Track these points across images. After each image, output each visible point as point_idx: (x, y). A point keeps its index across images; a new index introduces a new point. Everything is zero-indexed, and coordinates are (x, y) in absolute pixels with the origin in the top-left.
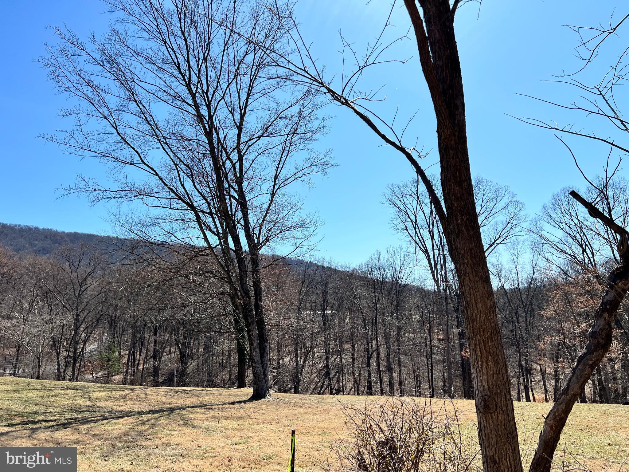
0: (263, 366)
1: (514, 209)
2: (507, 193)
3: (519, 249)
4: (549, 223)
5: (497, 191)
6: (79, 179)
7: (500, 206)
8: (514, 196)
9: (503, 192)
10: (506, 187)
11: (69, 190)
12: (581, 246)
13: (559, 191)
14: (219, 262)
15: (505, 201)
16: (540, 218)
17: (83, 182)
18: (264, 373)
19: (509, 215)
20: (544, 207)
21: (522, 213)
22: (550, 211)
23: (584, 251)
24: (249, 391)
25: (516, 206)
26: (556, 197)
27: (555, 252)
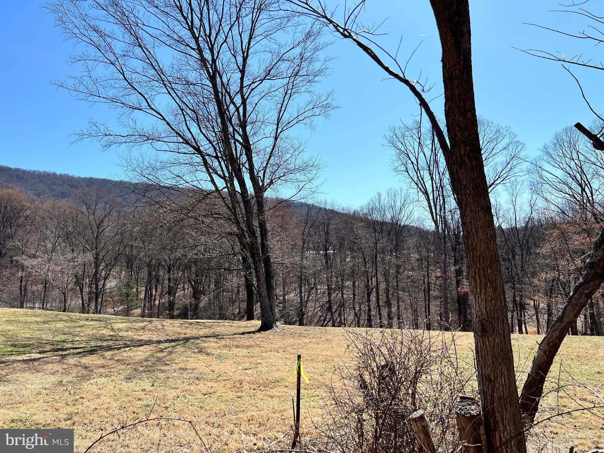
0: (270, 300)
1: (514, 150)
2: (507, 133)
3: (518, 189)
4: (549, 163)
5: (498, 131)
6: (90, 125)
7: (500, 146)
8: (515, 136)
9: (504, 133)
10: (507, 127)
11: (82, 136)
12: (581, 185)
13: (561, 131)
14: (227, 204)
16: (541, 159)
17: (94, 128)
18: (271, 307)
19: (509, 155)
20: (546, 147)
21: (522, 154)
22: (551, 152)
23: (583, 190)
24: (258, 323)
25: (517, 147)
26: (557, 137)
27: (554, 191)
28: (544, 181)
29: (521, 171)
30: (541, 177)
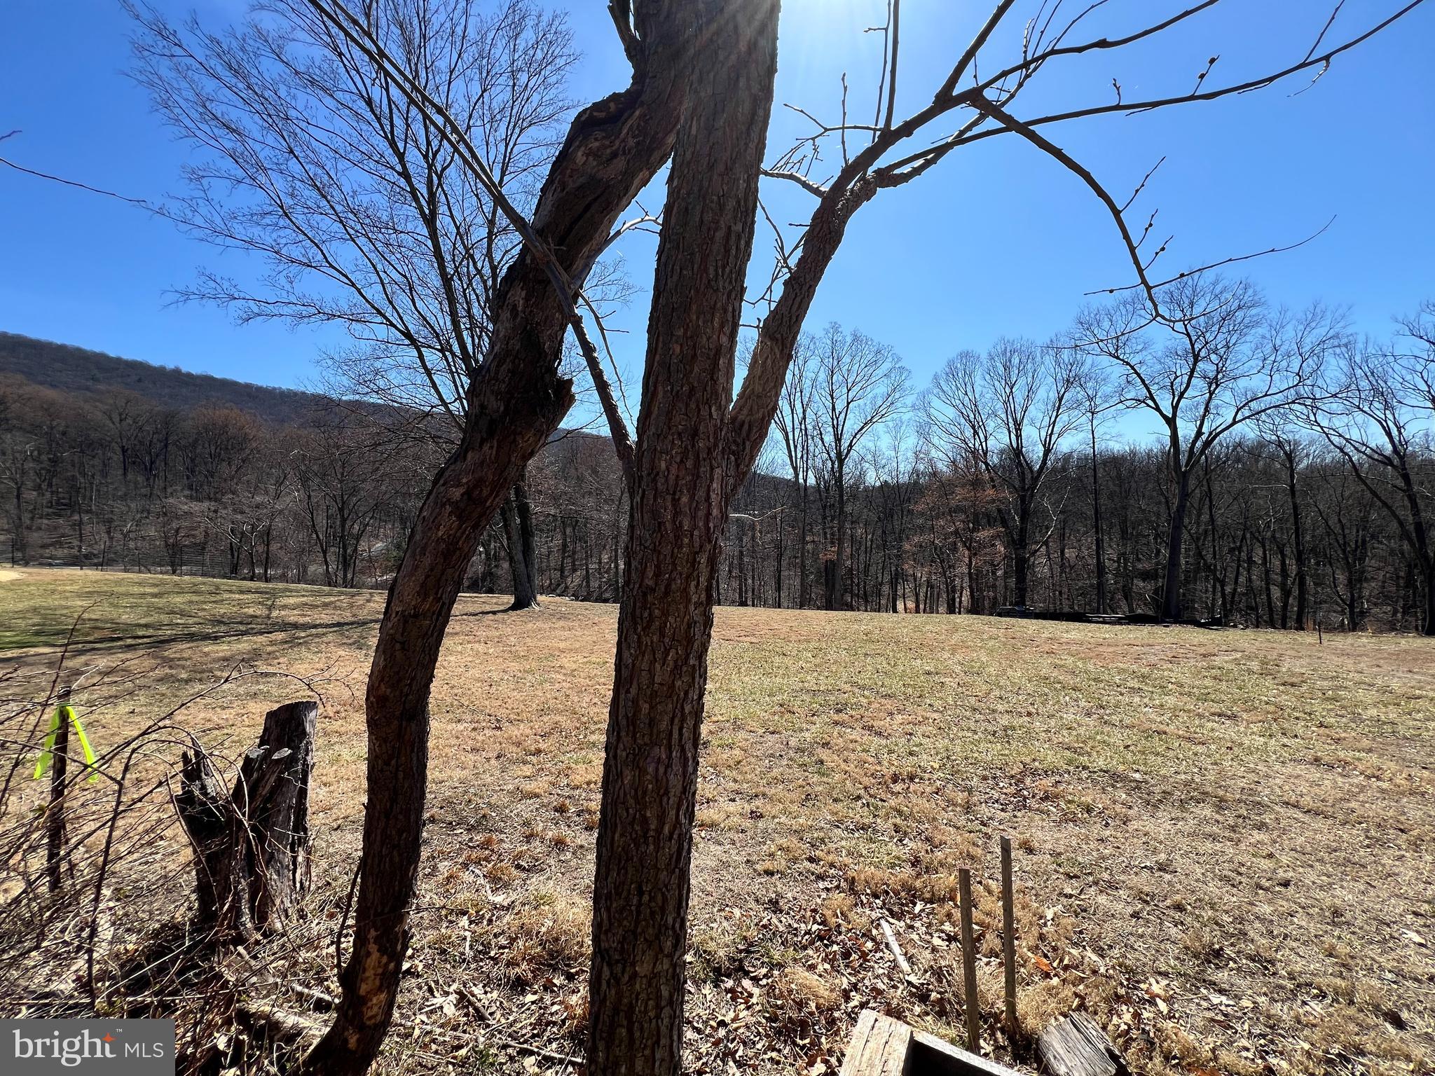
0: (527, 566)
1: (897, 378)
2: (890, 355)
4: (939, 398)
5: (878, 352)
6: (204, 278)
7: (880, 372)
8: (899, 359)
9: (886, 354)
10: (890, 347)
11: (186, 295)
12: (973, 427)
15: (886, 366)
16: (929, 392)
17: (213, 284)
18: (529, 577)
19: (891, 385)
20: (936, 377)
21: (907, 384)
22: (942, 383)
23: (976, 433)
25: (901, 374)
26: (950, 364)
27: (944, 435)
28: (932, 421)
29: (905, 406)
30: (929, 416)
